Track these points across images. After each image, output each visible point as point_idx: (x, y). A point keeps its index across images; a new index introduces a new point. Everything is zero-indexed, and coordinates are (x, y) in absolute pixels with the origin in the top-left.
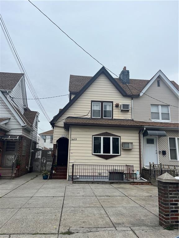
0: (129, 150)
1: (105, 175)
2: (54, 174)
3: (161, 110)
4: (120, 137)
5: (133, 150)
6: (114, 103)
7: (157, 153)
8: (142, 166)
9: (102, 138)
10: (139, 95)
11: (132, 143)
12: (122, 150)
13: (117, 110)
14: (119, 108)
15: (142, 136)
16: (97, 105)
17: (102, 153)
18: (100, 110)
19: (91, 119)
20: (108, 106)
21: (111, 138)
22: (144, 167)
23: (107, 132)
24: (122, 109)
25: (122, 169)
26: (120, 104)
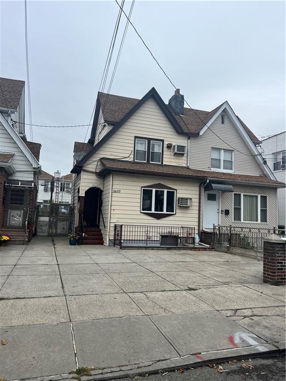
0: (187, 208)
1: (156, 239)
2: (85, 238)
3: (223, 156)
4: (176, 190)
5: (191, 208)
6: (166, 143)
7: (218, 212)
8: (201, 229)
9: (154, 190)
10: (199, 134)
11: (191, 199)
12: (177, 207)
13: (169, 153)
14: (172, 150)
15: (203, 190)
16: (141, 143)
17: (153, 211)
18: (146, 150)
19: (133, 163)
20: (157, 146)
21: (166, 191)
22: (203, 229)
23: (160, 184)
24: (176, 151)
25: (177, 232)
26: (174, 144)
